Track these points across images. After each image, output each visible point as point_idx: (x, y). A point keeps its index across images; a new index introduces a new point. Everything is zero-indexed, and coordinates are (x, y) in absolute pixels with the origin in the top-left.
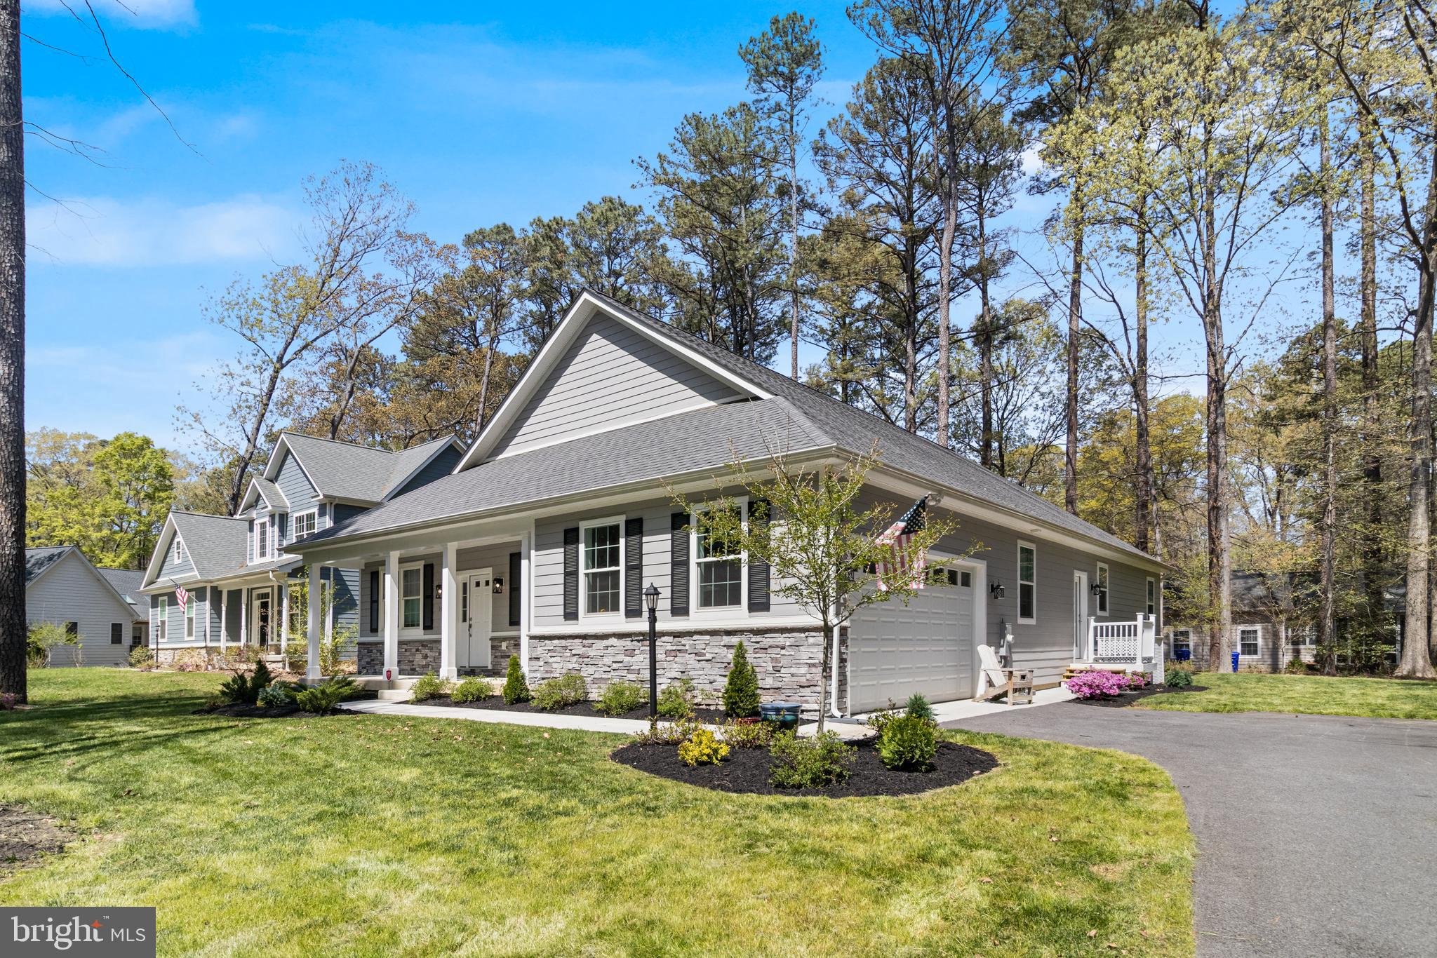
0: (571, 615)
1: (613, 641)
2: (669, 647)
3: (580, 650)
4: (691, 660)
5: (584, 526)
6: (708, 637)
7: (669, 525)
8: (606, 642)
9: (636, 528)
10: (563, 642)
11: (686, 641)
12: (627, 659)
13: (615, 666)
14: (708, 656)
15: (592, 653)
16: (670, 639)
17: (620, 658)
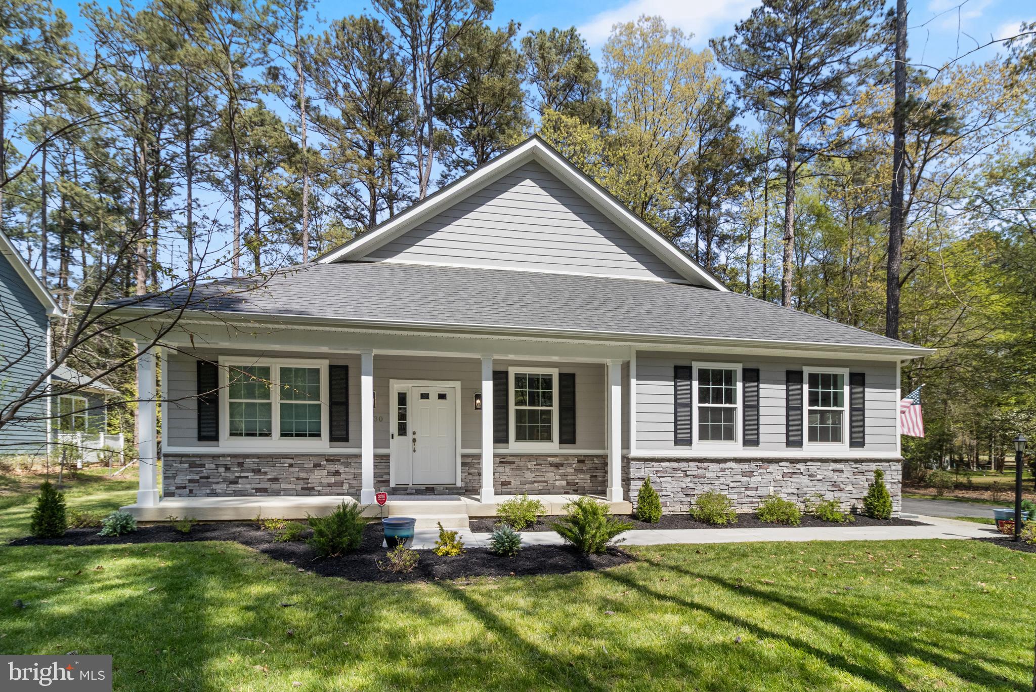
0: (682, 440)
1: (731, 464)
2: (786, 471)
3: (695, 472)
4: (805, 480)
5: (696, 366)
6: (819, 464)
7: (785, 379)
8: (723, 465)
9: (752, 375)
10: (675, 465)
11: (802, 467)
12: (745, 479)
13: (732, 485)
14: (819, 477)
15: (708, 474)
16: (787, 464)
17: (739, 478)
